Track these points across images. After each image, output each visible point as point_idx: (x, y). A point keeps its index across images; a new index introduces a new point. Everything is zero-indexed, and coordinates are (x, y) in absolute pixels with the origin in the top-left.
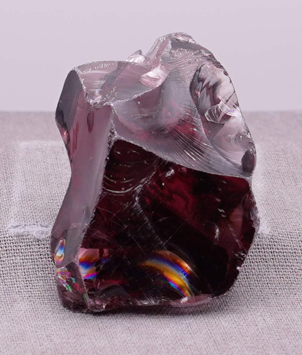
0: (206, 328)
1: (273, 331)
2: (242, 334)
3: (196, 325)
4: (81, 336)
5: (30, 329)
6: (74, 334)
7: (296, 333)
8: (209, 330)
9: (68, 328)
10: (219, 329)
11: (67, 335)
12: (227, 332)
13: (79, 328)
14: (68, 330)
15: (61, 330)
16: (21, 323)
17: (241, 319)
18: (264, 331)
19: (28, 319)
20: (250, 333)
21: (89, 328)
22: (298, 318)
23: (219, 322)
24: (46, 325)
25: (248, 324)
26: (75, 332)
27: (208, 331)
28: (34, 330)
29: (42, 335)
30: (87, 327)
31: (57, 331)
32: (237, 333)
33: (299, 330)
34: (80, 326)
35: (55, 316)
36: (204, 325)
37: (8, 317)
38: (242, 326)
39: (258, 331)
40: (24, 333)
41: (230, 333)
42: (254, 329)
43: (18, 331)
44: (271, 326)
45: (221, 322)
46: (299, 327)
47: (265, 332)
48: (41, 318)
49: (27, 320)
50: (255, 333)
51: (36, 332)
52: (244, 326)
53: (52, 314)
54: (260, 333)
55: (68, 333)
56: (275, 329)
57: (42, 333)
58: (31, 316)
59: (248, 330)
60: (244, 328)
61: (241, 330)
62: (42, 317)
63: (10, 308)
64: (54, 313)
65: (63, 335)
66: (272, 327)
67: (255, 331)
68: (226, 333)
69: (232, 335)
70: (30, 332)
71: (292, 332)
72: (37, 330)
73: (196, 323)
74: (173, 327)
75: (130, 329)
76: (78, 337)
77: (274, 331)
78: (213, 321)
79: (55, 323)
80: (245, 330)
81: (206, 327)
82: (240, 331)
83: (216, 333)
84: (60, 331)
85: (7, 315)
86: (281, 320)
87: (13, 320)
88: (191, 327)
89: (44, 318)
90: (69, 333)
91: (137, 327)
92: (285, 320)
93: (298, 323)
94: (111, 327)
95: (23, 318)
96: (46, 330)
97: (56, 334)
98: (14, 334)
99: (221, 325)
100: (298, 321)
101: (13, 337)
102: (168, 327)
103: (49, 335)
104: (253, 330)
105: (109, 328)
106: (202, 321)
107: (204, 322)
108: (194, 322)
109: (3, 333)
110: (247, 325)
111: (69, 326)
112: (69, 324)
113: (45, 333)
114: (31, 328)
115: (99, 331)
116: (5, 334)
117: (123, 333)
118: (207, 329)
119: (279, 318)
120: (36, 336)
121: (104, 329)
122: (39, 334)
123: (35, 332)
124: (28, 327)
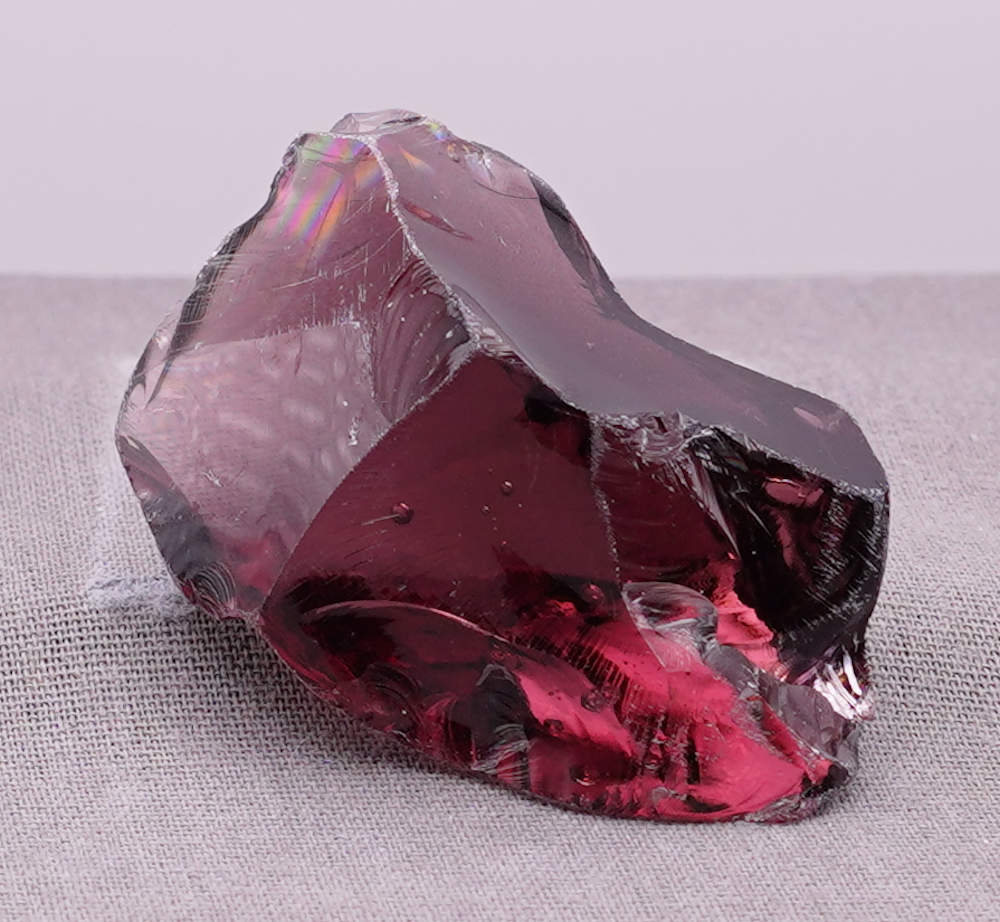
0: (613, 857)
1: (793, 864)
2: (712, 871)
3: (588, 850)
4: (281, 878)
5: (146, 858)
6: (262, 870)
7: (856, 867)
8: (622, 861)
9: (247, 855)
10: (650, 861)
11: (245, 873)
12: (670, 867)
13: (277, 854)
14: (246, 861)
15: (228, 860)
16: (122, 839)
17: (706, 836)
18: (769, 865)
19: (139, 829)
20: (731, 870)
21: (304, 857)
22: (860, 831)
23: (649, 841)
24: (189, 845)
25: (726, 847)
26: (264, 866)
27: (620, 864)
28: (156, 860)
29: (177, 872)
30: (297, 854)
31: (218, 863)
32: (697, 870)
33: (862, 860)
34: (279, 850)
35: (213, 821)
36: (609, 848)
37: (86, 825)
38: (712, 851)
39: (754, 865)
40: (129, 869)
41: (679, 869)
42: (742, 859)
43: (114, 864)
44: (788, 852)
45: (653, 843)
46: (861, 853)
47: (772, 867)
48: (176, 826)
49: (137, 832)
50: (744, 869)
51: (161, 864)
52: (716, 851)
53: (204, 815)
54: (759, 868)
55: (246, 868)
56: (798, 859)
57: (178, 869)
58: (148, 822)
59: (727, 861)
60: (717, 857)
61: (706, 861)
62: (178, 823)
63: (93, 799)
64: (209, 811)
65: (233, 873)
66: (791, 853)
67: (744, 863)
68: (669, 870)
69: (685, 875)
70: (145, 865)
71: (844, 865)
72: (163, 861)
73: (588, 843)
74: (526, 854)
75: (412, 859)
76: (274, 878)
77: (796, 862)
78: (632, 839)
79: (212, 839)
80: (719, 861)
81: (615, 854)
82: (704, 864)
83: (641, 869)
84: (225, 863)
85: (83, 819)
86: (813, 836)
87: (99, 833)
88: (573, 854)
89: (182, 826)
90: (249, 868)
91: (430, 854)
92: (825, 838)
93: (861, 844)
94: (361, 852)
95: (128, 827)
96: (188, 860)
97: (215, 873)
98: (104, 872)
99: (655, 850)
100: (860, 838)
101: (99, 878)
102: (513, 854)
103: (196, 874)
104: (740, 861)
105: (357, 857)
106: (605, 839)
107: (609, 841)
108: (583, 841)
109: (74, 869)
110: (725, 851)
111: (248, 848)
112: (249, 842)
113: (185, 867)
114: (148, 855)
115: (329, 864)
116: (77, 872)
117: (393, 871)
118: (617, 859)
119: (808, 834)
120: (160, 875)
121: (343, 857)
122: (171, 873)
123: (158, 865)
124: (140, 851)
